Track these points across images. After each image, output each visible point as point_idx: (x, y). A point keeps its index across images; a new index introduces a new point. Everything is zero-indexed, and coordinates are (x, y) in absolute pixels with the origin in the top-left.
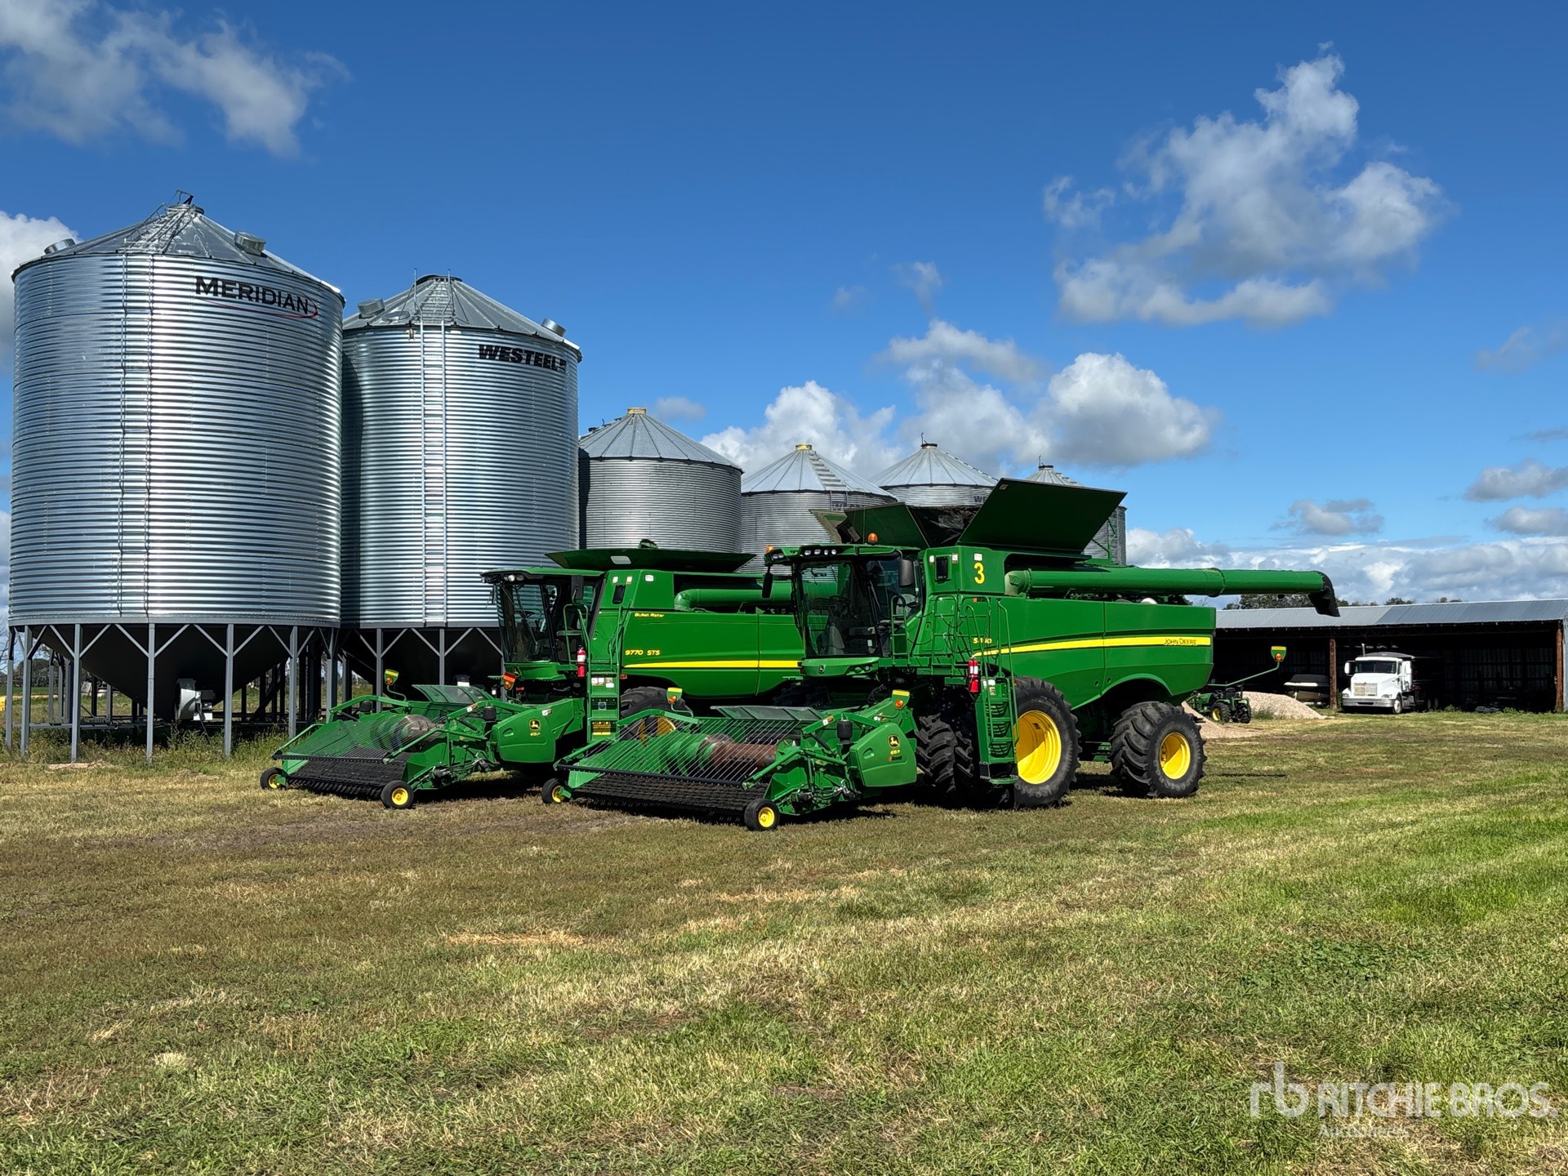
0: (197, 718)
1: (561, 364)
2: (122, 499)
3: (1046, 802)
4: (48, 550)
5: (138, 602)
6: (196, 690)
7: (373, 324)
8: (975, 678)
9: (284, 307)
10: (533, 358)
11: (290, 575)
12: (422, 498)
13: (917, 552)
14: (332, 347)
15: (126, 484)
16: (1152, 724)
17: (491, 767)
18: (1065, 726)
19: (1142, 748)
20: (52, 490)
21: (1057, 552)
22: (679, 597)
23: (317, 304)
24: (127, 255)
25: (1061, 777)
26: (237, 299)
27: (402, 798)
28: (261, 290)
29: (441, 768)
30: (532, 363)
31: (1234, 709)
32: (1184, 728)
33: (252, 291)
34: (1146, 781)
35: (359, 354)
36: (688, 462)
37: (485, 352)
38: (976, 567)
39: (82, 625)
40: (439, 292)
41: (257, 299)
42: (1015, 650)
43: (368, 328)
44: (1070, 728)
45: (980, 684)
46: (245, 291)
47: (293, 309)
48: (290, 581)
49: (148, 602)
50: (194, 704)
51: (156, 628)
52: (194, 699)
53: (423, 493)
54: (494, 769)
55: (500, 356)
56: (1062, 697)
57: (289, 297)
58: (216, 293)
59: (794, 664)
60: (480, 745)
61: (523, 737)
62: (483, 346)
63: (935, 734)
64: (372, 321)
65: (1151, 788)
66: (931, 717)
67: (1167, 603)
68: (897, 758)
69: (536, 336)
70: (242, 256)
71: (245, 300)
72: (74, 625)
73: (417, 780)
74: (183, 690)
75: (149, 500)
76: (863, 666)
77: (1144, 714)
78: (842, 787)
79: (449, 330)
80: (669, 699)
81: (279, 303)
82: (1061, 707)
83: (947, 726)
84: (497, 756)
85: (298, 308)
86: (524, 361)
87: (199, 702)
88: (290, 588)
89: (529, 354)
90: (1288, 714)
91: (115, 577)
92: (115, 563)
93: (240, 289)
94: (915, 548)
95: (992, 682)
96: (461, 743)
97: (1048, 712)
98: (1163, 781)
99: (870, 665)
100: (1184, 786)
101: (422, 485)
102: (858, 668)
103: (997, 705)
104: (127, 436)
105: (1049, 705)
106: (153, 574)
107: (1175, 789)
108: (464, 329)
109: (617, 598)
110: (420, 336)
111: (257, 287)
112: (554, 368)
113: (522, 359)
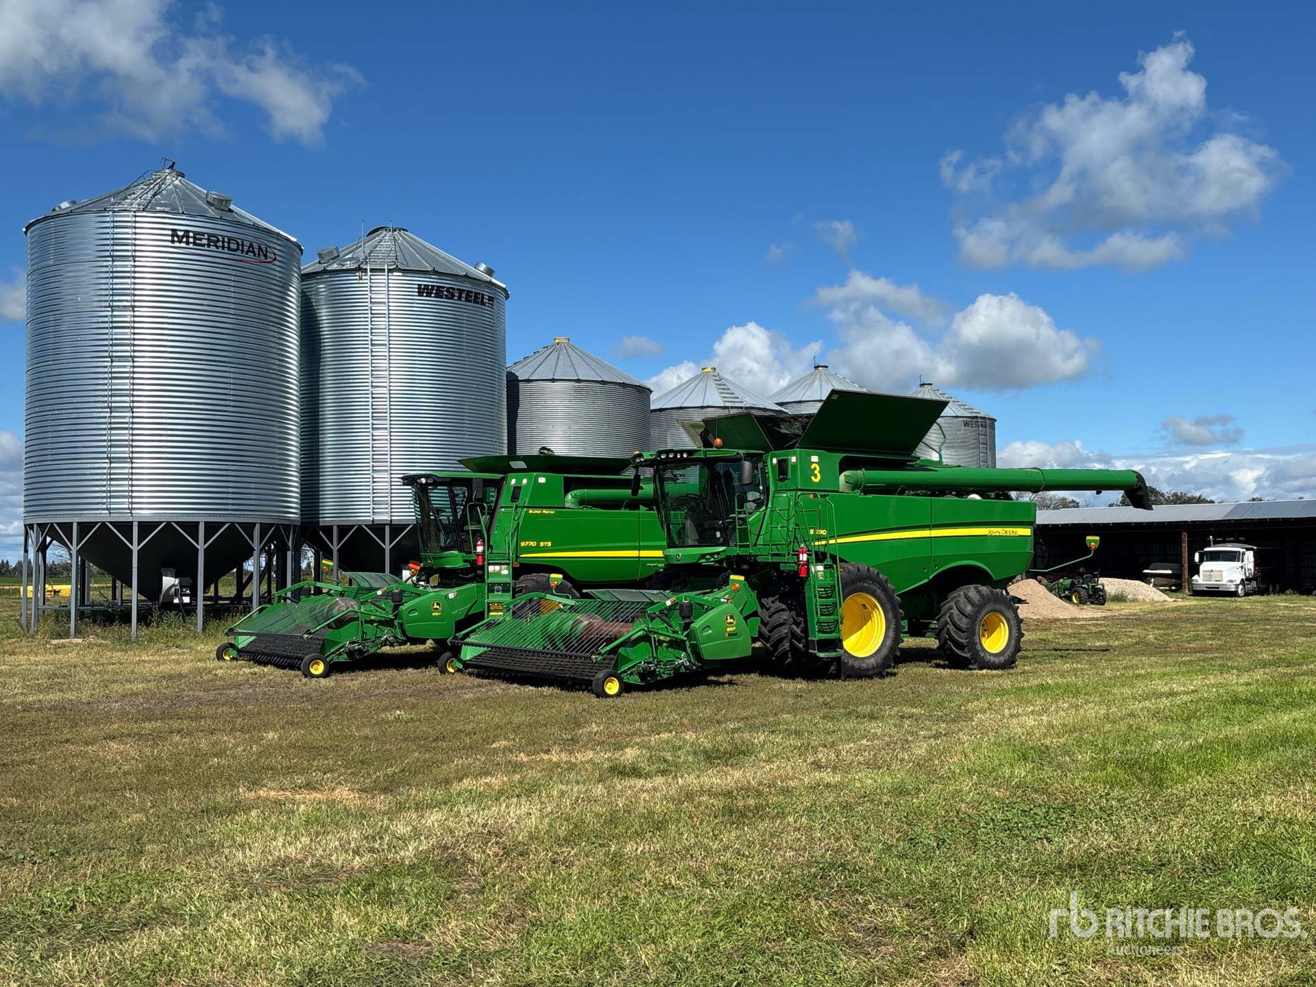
0: (176, 601)
1: (489, 300)
2: (110, 417)
3: (871, 673)
4: (52, 460)
5: (123, 503)
6: (176, 577)
7: (329, 269)
8: (803, 565)
9: (247, 253)
10: (464, 296)
11: (253, 480)
12: (370, 415)
13: (761, 455)
14: (291, 288)
15: (113, 405)
16: (973, 605)
17: (399, 642)
18: (888, 606)
19: (964, 626)
20: (54, 410)
21: (888, 454)
22: (569, 496)
23: (276, 251)
24: (114, 212)
25: (885, 651)
26: (206, 248)
27: (319, 669)
28: (226, 239)
29: (354, 643)
30: (463, 299)
31: (1091, 593)
32: (1003, 608)
33: (218, 241)
34: (967, 655)
35: (318, 294)
36: (603, 382)
37: (422, 290)
38: (813, 467)
39: (78, 523)
40: (385, 241)
41: (223, 247)
42: (840, 541)
43: (325, 272)
44: (893, 608)
45: (808, 569)
46: (213, 240)
47: (255, 255)
48: (253, 486)
49: (132, 503)
50: (173, 589)
51: (139, 526)
52: (174, 585)
53: (371, 411)
54: (404, 643)
55: (435, 294)
56: (886, 581)
57: (251, 246)
58: (188, 243)
59: (659, 553)
60: (388, 623)
61: (426, 616)
62: (421, 285)
63: (774, 613)
64: (328, 266)
65: (972, 661)
66: (771, 599)
67: (993, 499)
68: (733, 635)
69: (466, 276)
70: (211, 212)
71: (213, 248)
72: (72, 523)
73: (333, 653)
74: (164, 578)
75: (133, 417)
76: (712, 555)
77: (966, 596)
78: (683, 659)
79: (392, 272)
80: (552, 584)
81: (242, 251)
82: (885, 590)
83: (784, 606)
84: (404, 632)
85: (259, 255)
86: (456, 298)
87: (178, 587)
88: (253, 491)
89: (461, 291)
90: (1140, 597)
91: (105, 483)
92: (105, 471)
93: (209, 239)
94: (760, 452)
95: (820, 568)
96: (372, 622)
97: (873, 594)
98: (982, 655)
99: (718, 553)
100: (1002, 659)
101: (370, 403)
102: (708, 556)
103: (824, 588)
104: (114, 364)
105: (875, 588)
106: (136, 480)
107: (994, 662)
108: (404, 271)
109: (515, 497)
110: (368, 277)
111: (223, 237)
112: (483, 303)
113: (454, 296)
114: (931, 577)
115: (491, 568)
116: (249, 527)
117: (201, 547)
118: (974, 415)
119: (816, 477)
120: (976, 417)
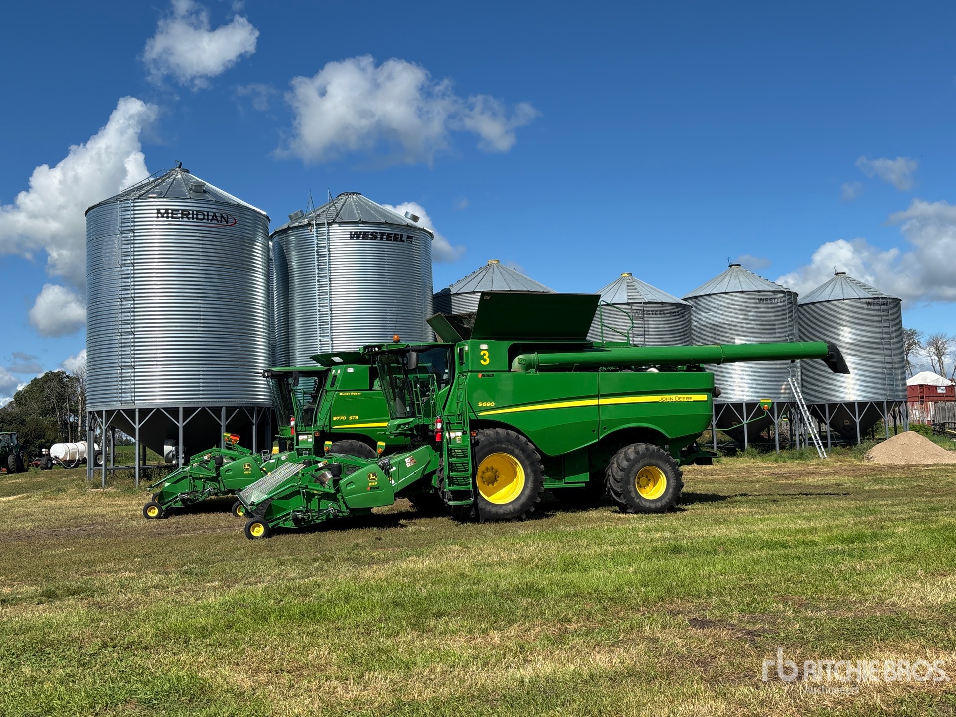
0: (174, 462)
1: (408, 238)
2: (121, 339)
3: (508, 517)
5: (128, 397)
6: (173, 446)
7: (291, 226)
8: (438, 432)
9: (211, 221)
10: (385, 237)
11: (219, 377)
12: (318, 327)
15: (122, 330)
16: (630, 461)
18: (527, 463)
19: (618, 477)
21: (561, 339)
23: (236, 218)
24: (122, 201)
25: (523, 499)
26: (180, 219)
27: (154, 513)
28: (195, 212)
29: (185, 494)
30: (385, 239)
32: (659, 462)
33: (189, 214)
35: (288, 244)
37: (354, 236)
38: (482, 353)
39: (106, 411)
41: (193, 218)
42: (514, 409)
43: (289, 228)
44: (532, 464)
45: (442, 436)
46: (185, 214)
47: (218, 221)
48: (219, 381)
49: (135, 396)
50: (171, 454)
51: (139, 412)
52: (171, 451)
53: (318, 324)
55: (362, 237)
57: (214, 215)
58: (168, 217)
60: (214, 479)
61: (239, 473)
62: (352, 232)
64: (292, 224)
65: (628, 506)
68: (375, 488)
69: (386, 223)
70: (188, 194)
71: (186, 219)
72: (102, 411)
73: (171, 501)
74: (165, 446)
75: (135, 338)
76: (404, 424)
77: (627, 453)
78: (330, 507)
79: (331, 225)
81: (208, 219)
82: (525, 449)
85: (221, 221)
87: (174, 452)
88: (219, 385)
89: (382, 234)
91: (118, 383)
92: (119, 375)
93: (182, 213)
94: (450, 343)
95: (459, 434)
96: (200, 479)
97: (512, 453)
98: (638, 501)
99: (408, 423)
100: (659, 505)
101: (318, 318)
102: (402, 426)
103: (461, 449)
104: (123, 303)
105: (513, 448)
106: (137, 380)
107: (650, 507)
108: (340, 223)
109: (332, 384)
110: (315, 230)
111: (193, 211)
112: (402, 241)
113: (377, 237)
114: (601, 438)
115: (301, 437)
116: (217, 411)
117: (181, 425)
118: (876, 296)
119: (485, 360)
120: (878, 298)
